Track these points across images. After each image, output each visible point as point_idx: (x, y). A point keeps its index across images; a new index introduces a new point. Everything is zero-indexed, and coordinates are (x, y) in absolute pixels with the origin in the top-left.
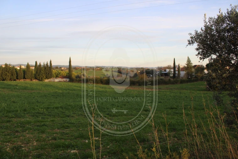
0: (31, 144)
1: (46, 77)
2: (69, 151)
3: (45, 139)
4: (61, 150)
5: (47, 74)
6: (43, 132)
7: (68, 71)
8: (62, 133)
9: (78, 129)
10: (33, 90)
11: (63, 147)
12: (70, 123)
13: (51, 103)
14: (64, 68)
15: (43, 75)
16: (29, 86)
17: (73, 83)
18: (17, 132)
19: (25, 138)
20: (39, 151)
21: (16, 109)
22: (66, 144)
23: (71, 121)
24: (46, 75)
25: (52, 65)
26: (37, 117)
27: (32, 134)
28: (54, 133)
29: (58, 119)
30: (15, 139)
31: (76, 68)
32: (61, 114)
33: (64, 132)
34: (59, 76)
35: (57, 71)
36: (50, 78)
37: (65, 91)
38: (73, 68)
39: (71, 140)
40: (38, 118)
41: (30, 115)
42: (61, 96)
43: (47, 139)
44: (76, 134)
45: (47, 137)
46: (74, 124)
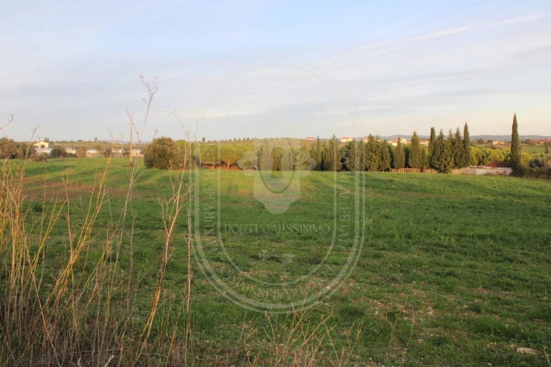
0: (421, 311)
1: (455, 163)
2: (512, 346)
3: (454, 307)
4: (493, 340)
5: (458, 156)
6: (449, 290)
7: (509, 149)
8: (493, 299)
9: (538, 297)
10: (426, 192)
11: (496, 333)
12: (516, 278)
13: (467, 224)
14: (497, 143)
15: (449, 159)
16: (416, 182)
17: (522, 180)
18: (394, 280)
19: (409, 297)
20: (440, 330)
21: (390, 231)
22: (505, 328)
23: (519, 274)
24: (455, 160)
25: (470, 136)
26: (435, 254)
27: (424, 289)
28: (474, 297)
29: (484, 263)
30: (390, 296)
31: (529, 142)
32: (492, 254)
33: (499, 299)
34: (485, 161)
35: (480, 150)
36: (465, 165)
37: (500, 198)
38: (522, 142)
39: (518, 319)
40: (438, 257)
41: (420, 247)
42: (490, 208)
43: (458, 307)
44: (532, 308)
45: (459, 302)
46: (527, 281)
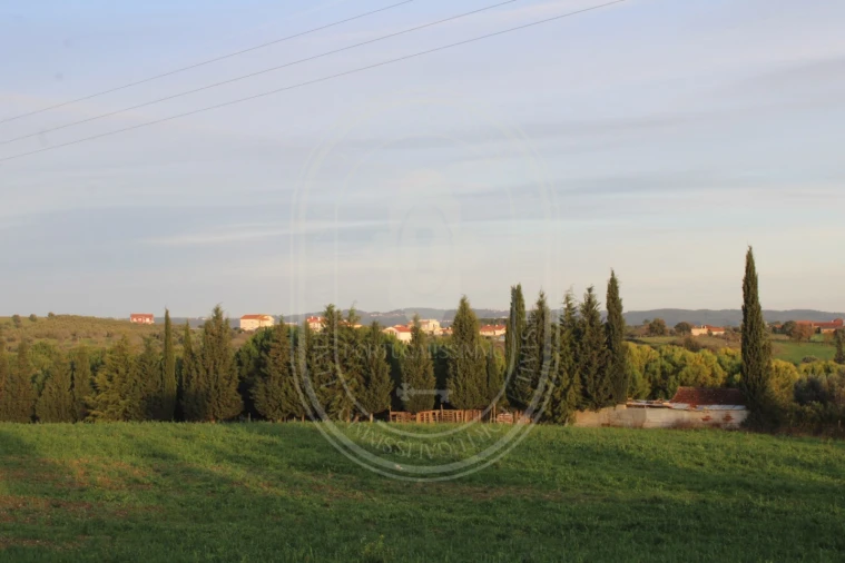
1: (585, 394)
5: (593, 372)
7: (738, 352)
10: (499, 481)
14: (704, 331)
15: (565, 380)
17: (775, 441)
24: (583, 382)
25: (625, 310)
31: (792, 329)
34: (670, 387)
35: (655, 354)
36: (613, 399)
37: (715, 496)
42: (688, 529)
